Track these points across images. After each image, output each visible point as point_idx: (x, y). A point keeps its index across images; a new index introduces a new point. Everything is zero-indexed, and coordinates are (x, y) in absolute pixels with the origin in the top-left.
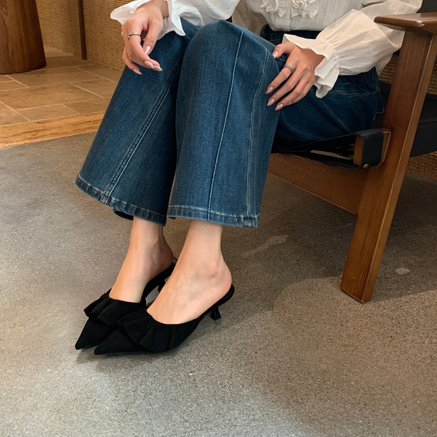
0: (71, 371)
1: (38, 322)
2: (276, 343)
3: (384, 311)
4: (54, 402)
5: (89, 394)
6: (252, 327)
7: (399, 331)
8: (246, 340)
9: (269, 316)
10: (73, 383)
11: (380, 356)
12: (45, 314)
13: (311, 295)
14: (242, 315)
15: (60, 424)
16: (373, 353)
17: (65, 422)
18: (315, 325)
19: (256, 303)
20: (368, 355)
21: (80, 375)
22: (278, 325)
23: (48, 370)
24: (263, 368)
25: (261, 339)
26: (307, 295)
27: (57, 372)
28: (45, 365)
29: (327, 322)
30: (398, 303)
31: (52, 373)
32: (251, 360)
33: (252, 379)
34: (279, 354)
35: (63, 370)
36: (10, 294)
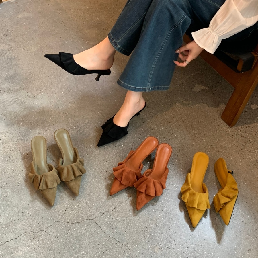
0: (98, 157)
1: (79, 128)
2: (187, 148)
3: (240, 132)
4: (93, 173)
5: (107, 170)
6: (177, 138)
7: (245, 145)
8: (173, 145)
9: (185, 132)
10: (100, 164)
11: (233, 158)
12: (82, 124)
13: (206, 120)
14: (172, 131)
15: (97, 183)
16: (231, 157)
17: (98, 183)
18: (206, 138)
19: (179, 124)
20: (228, 157)
21: (102, 159)
22: (189, 137)
23: (88, 156)
24: (180, 161)
25: (180, 145)
26: (204, 120)
27: (92, 157)
28: (86, 153)
29: (212, 137)
30: (248, 128)
31: (90, 158)
32: (175, 157)
33: (175, 167)
34: (188, 154)
35: (94, 156)
36: (63, 110)
